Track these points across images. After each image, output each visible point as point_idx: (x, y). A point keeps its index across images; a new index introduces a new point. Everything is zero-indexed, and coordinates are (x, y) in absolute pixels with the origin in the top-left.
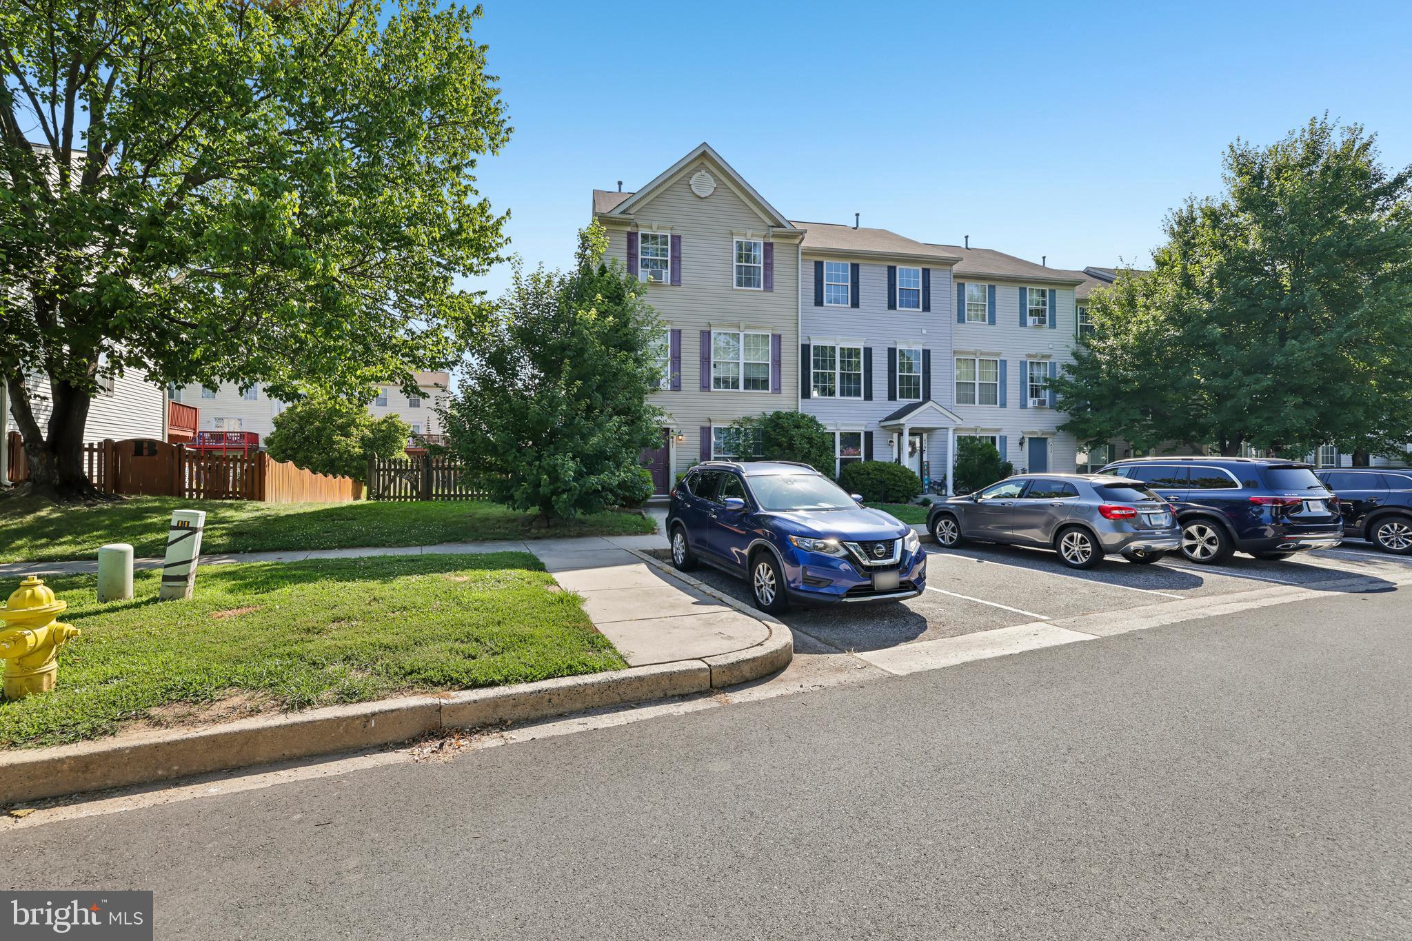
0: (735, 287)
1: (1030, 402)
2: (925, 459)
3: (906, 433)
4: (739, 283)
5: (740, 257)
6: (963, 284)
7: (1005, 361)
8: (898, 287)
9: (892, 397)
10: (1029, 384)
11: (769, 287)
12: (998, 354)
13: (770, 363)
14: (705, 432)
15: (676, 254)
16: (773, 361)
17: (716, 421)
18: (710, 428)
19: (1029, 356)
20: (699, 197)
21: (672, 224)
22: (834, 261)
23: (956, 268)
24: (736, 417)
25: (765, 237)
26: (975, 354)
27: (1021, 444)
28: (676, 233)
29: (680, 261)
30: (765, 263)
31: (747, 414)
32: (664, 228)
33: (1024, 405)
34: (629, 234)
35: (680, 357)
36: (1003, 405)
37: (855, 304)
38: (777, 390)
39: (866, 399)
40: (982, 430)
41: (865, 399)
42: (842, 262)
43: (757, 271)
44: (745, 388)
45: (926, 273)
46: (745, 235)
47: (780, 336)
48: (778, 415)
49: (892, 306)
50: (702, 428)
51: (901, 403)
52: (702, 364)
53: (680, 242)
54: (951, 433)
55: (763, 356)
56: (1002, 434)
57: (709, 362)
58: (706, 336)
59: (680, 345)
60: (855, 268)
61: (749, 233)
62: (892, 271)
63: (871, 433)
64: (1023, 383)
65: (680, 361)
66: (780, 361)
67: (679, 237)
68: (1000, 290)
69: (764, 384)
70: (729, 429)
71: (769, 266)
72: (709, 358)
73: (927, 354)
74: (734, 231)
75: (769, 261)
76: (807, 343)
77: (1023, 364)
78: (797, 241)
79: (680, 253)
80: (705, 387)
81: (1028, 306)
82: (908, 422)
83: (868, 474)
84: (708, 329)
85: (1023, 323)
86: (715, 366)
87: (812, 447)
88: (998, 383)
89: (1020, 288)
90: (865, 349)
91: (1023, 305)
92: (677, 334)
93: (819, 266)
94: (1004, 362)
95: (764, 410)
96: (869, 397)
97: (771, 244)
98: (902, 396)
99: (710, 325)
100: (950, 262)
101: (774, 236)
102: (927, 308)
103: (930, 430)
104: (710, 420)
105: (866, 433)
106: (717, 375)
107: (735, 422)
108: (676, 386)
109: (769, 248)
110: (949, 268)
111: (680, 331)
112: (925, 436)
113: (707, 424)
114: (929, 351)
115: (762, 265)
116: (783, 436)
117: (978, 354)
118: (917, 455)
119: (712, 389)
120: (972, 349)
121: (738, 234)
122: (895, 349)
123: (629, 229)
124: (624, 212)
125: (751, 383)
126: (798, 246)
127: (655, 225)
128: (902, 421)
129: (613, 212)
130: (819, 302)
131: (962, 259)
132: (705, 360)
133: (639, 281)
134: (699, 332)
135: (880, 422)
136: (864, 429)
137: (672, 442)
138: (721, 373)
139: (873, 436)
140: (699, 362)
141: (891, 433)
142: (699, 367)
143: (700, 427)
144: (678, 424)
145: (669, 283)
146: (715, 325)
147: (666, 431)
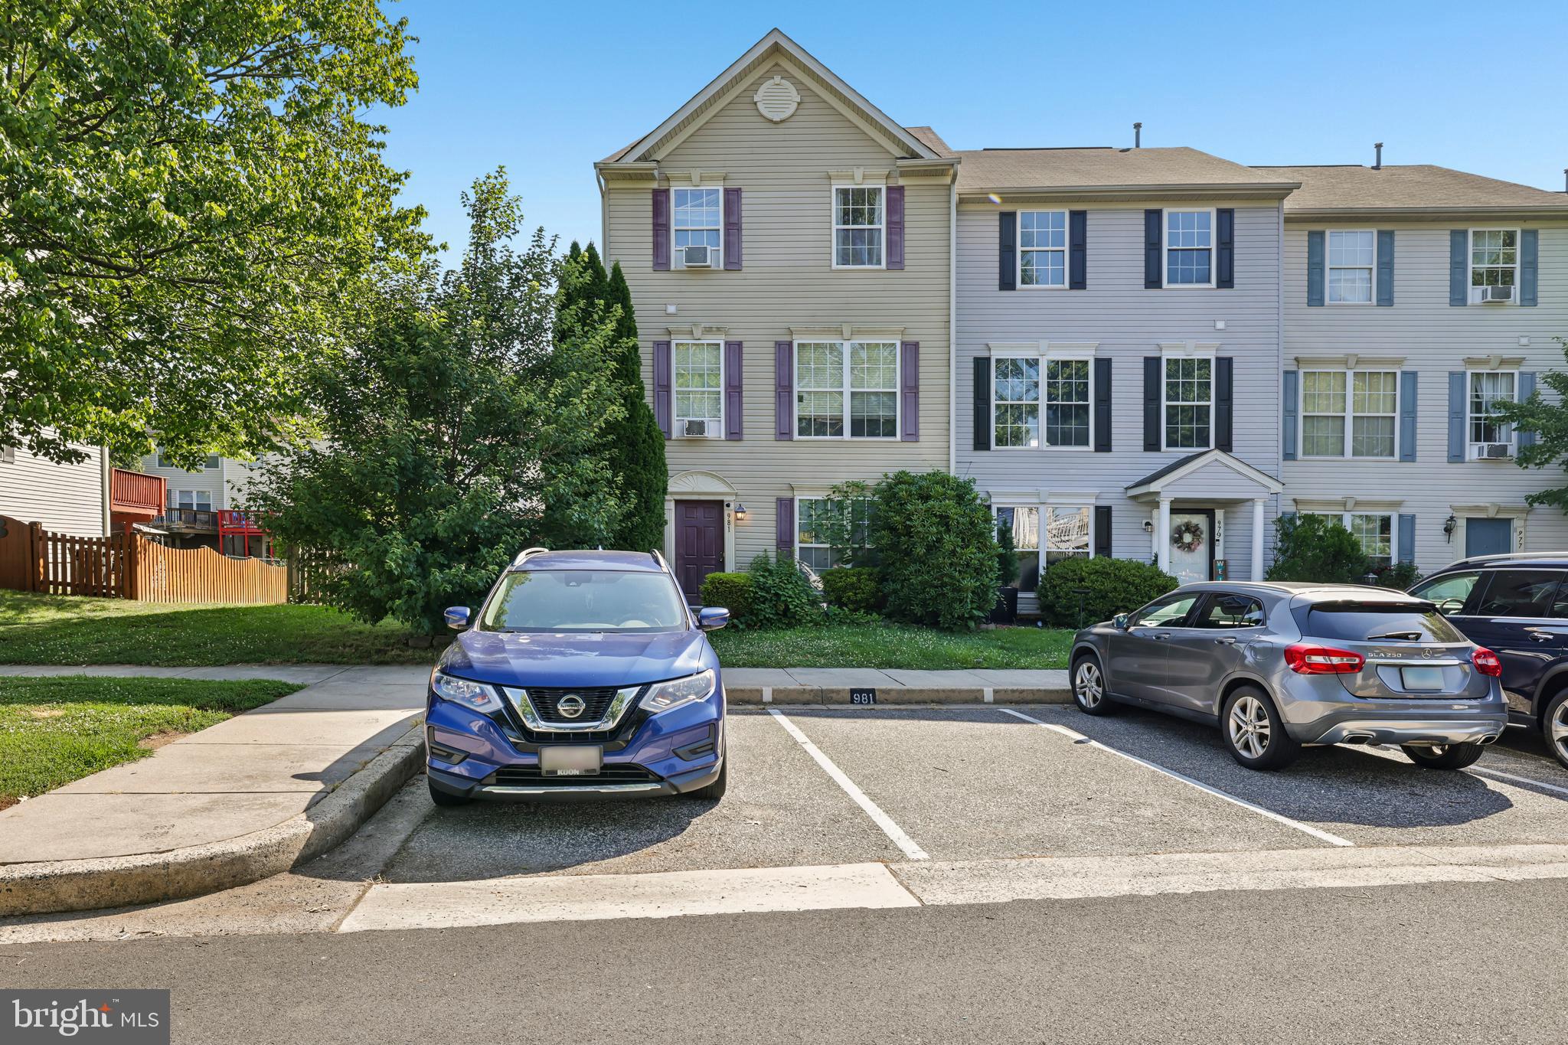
0: (834, 266)
1: (1472, 451)
2: (1219, 555)
3: (1165, 507)
4: (844, 259)
5: (845, 217)
6: (1322, 234)
7: (1414, 374)
8: (1165, 247)
9: (1151, 444)
10: (1469, 415)
11: (896, 261)
12: (1398, 362)
13: (898, 390)
14: (785, 506)
15: (733, 220)
16: (904, 386)
17: (801, 488)
18: (792, 500)
19: (1470, 361)
20: (771, 121)
21: (724, 171)
22: (1036, 210)
23: (1290, 204)
24: (837, 482)
25: (888, 177)
26: (1345, 362)
27: (1448, 530)
28: (732, 184)
29: (740, 230)
30: (889, 223)
31: (855, 478)
32: (712, 179)
33: (1456, 456)
34: (656, 193)
35: (740, 386)
36: (1409, 456)
37: (1078, 281)
38: (912, 435)
39: (1099, 449)
40: (1357, 504)
41: (1097, 450)
42: (1051, 210)
43: (876, 234)
44: (853, 435)
45: (1226, 218)
46: (853, 177)
47: (916, 345)
48: (902, 479)
49: (1153, 281)
50: (779, 501)
51: (1169, 454)
52: (778, 395)
53: (739, 198)
54: (1259, 511)
55: (886, 378)
56: (1404, 511)
57: (790, 393)
58: (784, 351)
59: (740, 366)
60: (1079, 220)
61: (859, 174)
62: (1153, 219)
63: (1109, 509)
64: (1455, 415)
65: (740, 393)
66: (917, 387)
67: (738, 191)
68: (1404, 241)
69: (888, 427)
70: (825, 502)
71: (896, 227)
72: (790, 386)
73: (1225, 365)
74: (832, 172)
75: (896, 218)
76: (984, 354)
77: (1456, 379)
78: (948, 180)
79: (740, 217)
80: (783, 434)
81: (1470, 266)
82: (1168, 489)
83: (1082, 580)
84: (787, 338)
85: (1458, 297)
86: (801, 399)
87: (948, 531)
88: (1397, 415)
89: (1453, 233)
90: (1098, 361)
91: (1458, 265)
92: (735, 350)
93: (1007, 220)
94: (1411, 377)
95: (885, 470)
96: (1104, 444)
97: (901, 189)
98: (1171, 443)
99: (791, 333)
100: (1281, 192)
101: (903, 174)
102: (1226, 281)
103: (1229, 504)
104: (792, 489)
105: (1098, 508)
106: (805, 414)
107: (835, 489)
108: (735, 433)
109: (896, 195)
110: (1275, 204)
111: (740, 344)
112: (1219, 514)
113: (787, 495)
114: (1230, 360)
115: (883, 227)
116: (898, 513)
117: (1352, 362)
118: (1202, 549)
119: (796, 436)
120: (1340, 353)
121: (839, 177)
122: (1158, 360)
123: (655, 185)
124: (644, 158)
125: (864, 426)
126: (949, 188)
127: (696, 174)
128: (1154, 487)
129: (623, 161)
130: (1007, 283)
131: (1298, 186)
132: (784, 389)
133: (673, 267)
134: (772, 344)
135: (1126, 489)
136: (1093, 501)
137: (729, 522)
138: (811, 409)
139: (1114, 514)
140: (773, 394)
141: (1149, 509)
142: (773, 400)
143: (774, 499)
144: (736, 495)
145: (722, 267)
146: (801, 333)
147: (719, 505)
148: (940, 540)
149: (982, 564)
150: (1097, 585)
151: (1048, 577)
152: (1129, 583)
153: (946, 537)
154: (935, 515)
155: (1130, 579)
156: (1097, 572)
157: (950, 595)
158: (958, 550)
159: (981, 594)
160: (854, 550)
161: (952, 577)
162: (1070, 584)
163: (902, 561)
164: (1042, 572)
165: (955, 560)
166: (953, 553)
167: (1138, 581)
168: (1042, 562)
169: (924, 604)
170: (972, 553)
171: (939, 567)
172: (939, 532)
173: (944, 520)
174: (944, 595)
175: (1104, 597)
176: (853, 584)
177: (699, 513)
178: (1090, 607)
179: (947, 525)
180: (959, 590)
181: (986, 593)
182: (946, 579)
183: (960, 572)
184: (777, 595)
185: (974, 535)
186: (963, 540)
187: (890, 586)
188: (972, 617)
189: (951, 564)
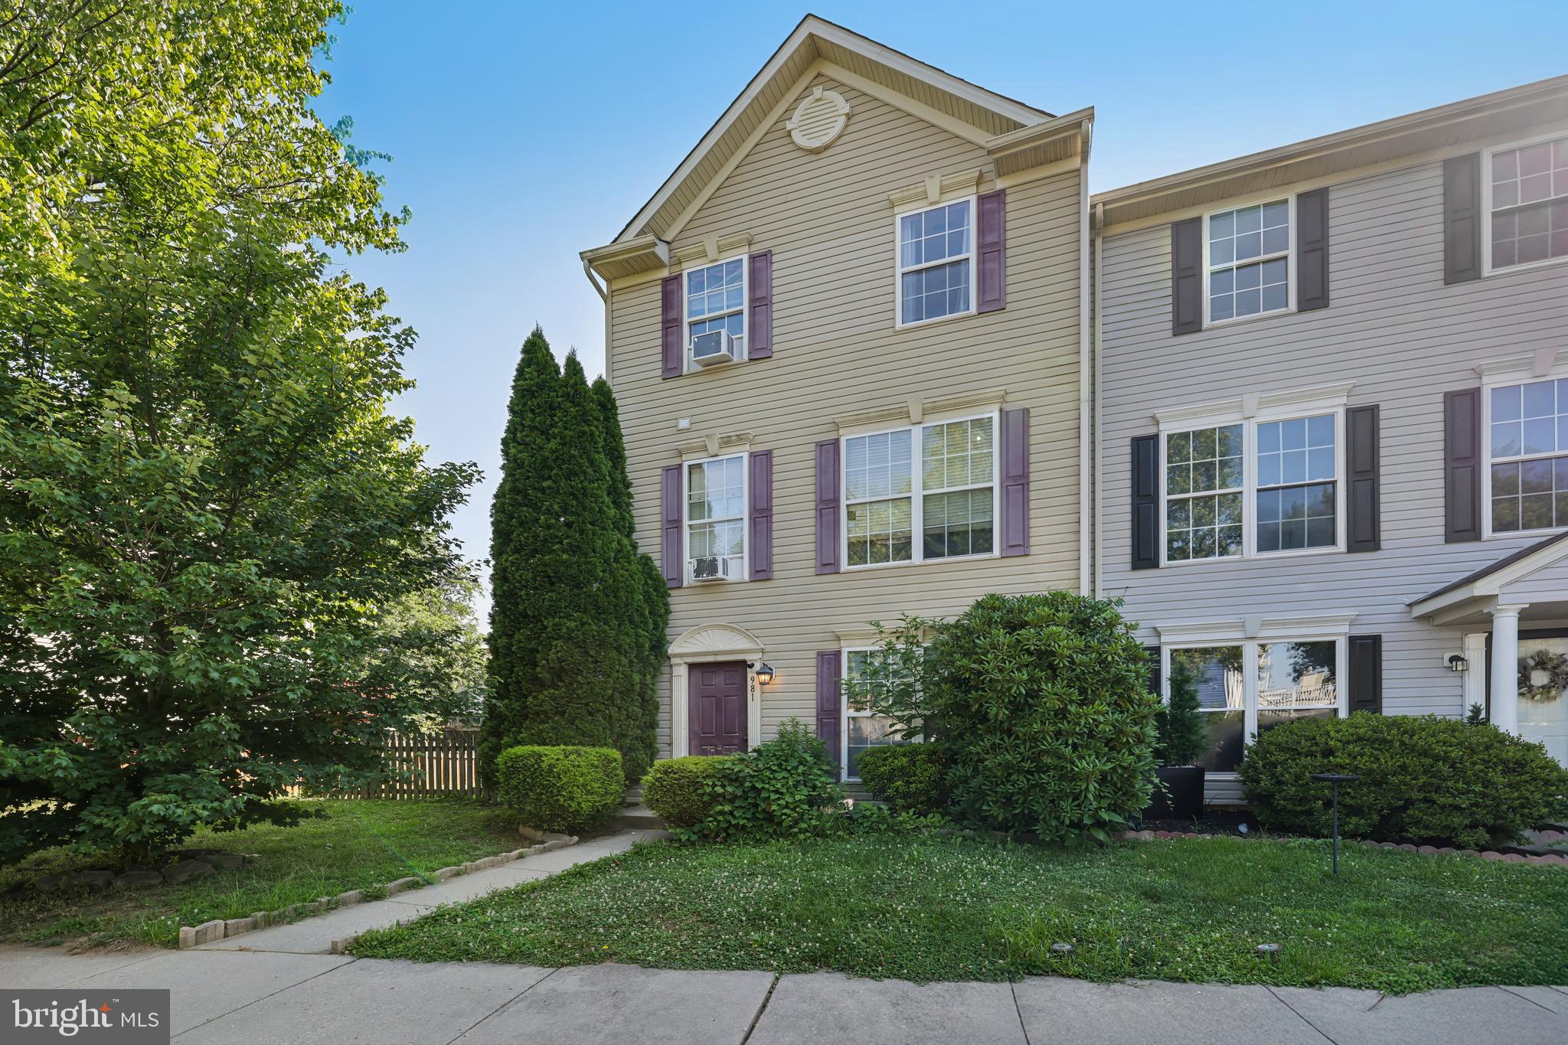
0: (899, 326)
3: (1504, 626)
4: (915, 314)
8: (1487, 210)
9: (1461, 532)
13: (996, 484)
14: (829, 661)
15: (761, 294)
16: (1006, 478)
17: (850, 636)
18: (838, 654)
20: (811, 152)
28: (761, 248)
29: (769, 304)
32: (733, 246)
34: (665, 282)
35: (769, 509)
38: (1017, 547)
39: (1354, 546)
41: (1352, 550)
42: (1265, 200)
43: (960, 271)
44: (927, 556)
46: (924, 196)
47: (1027, 414)
50: (821, 655)
51: (1502, 544)
52: (820, 513)
53: (769, 264)
55: (977, 469)
57: (836, 508)
58: (828, 453)
59: (769, 482)
63: (1375, 641)
65: (769, 517)
66: (1025, 476)
67: (768, 254)
69: (982, 540)
70: (883, 653)
71: (992, 250)
72: (836, 500)
75: (992, 238)
76: (1149, 430)
79: (769, 289)
80: (828, 565)
84: (832, 436)
86: (851, 516)
87: (1052, 677)
90: (1351, 412)
92: (761, 462)
96: (1367, 542)
97: (1000, 195)
98: (1506, 525)
99: (837, 427)
104: (838, 638)
105: (1353, 640)
106: (858, 534)
107: (899, 635)
108: (762, 570)
111: (767, 454)
113: (831, 646)
119: (844, 566)
121: (906, 201)
122: (1475, 393)
123: (665, 273)
125: (943, 542)
127: (710, 244)
130: (1187, 323)
132: (827, 505)
133: (685, 371)
134: (812, 447)
135: (1410, 605)
136: (1345, 629)
137: (753, 688)
138: (866, 529)
139: (1385, 646)
140: (812, 513)
141: (1458, 634)
142: (812, 521)
143: (813, 654)
144: (763, 651)
145: (746, 357)
146: (849, 425)
147: (739, 667)
148: (1035, 694)
149: (1120, 732)
150: (1362, 763)
151: (1261, 748)
152: (1437, 758)
153: (1047, 687)
154: (1028, 652)
155: (1439, 749)
156: (1360, 739)
157: (1052, 787)
158: (1072, 708)
159: (1117, 785)
160: (926, 718)
161: (1060, 756)
162: (1303, 761)
163: (973, 730)
164: (1249, 741)
165: (1064, 726)
166: (1062, 714)
167: (1455, 753)
168: (1251, 726)
169: (1008, 800)
170: (1101, 714)
171: (1034, 739)
172: (1032, 679)
173: (1045, 659)
174: (1042, 788)
175: (1378, 784)
176: (903, 768)
177: (719, 680)
178: (1348, 801)
179: (1052, 667)
180: (1068, 776)
181: (1129, 781)
182: (1047, 760)
183: (1075, 747)
184: (753, 788)
185: (1103, 682)
186: (1083, 691)
187: (958, 771)
188: (1100, 824)
189: (1058, 734)
